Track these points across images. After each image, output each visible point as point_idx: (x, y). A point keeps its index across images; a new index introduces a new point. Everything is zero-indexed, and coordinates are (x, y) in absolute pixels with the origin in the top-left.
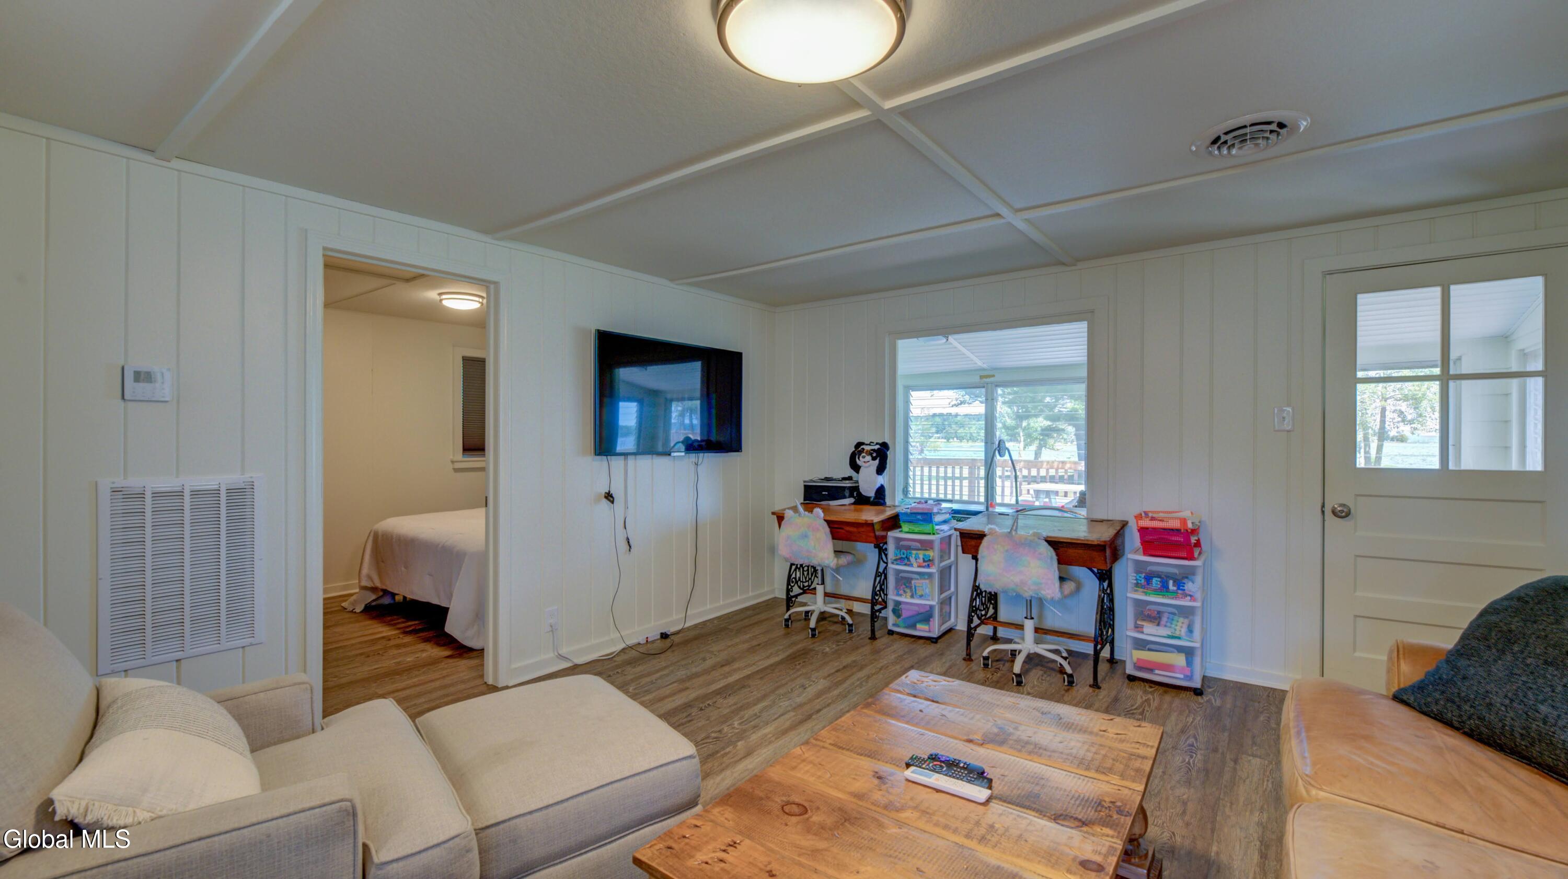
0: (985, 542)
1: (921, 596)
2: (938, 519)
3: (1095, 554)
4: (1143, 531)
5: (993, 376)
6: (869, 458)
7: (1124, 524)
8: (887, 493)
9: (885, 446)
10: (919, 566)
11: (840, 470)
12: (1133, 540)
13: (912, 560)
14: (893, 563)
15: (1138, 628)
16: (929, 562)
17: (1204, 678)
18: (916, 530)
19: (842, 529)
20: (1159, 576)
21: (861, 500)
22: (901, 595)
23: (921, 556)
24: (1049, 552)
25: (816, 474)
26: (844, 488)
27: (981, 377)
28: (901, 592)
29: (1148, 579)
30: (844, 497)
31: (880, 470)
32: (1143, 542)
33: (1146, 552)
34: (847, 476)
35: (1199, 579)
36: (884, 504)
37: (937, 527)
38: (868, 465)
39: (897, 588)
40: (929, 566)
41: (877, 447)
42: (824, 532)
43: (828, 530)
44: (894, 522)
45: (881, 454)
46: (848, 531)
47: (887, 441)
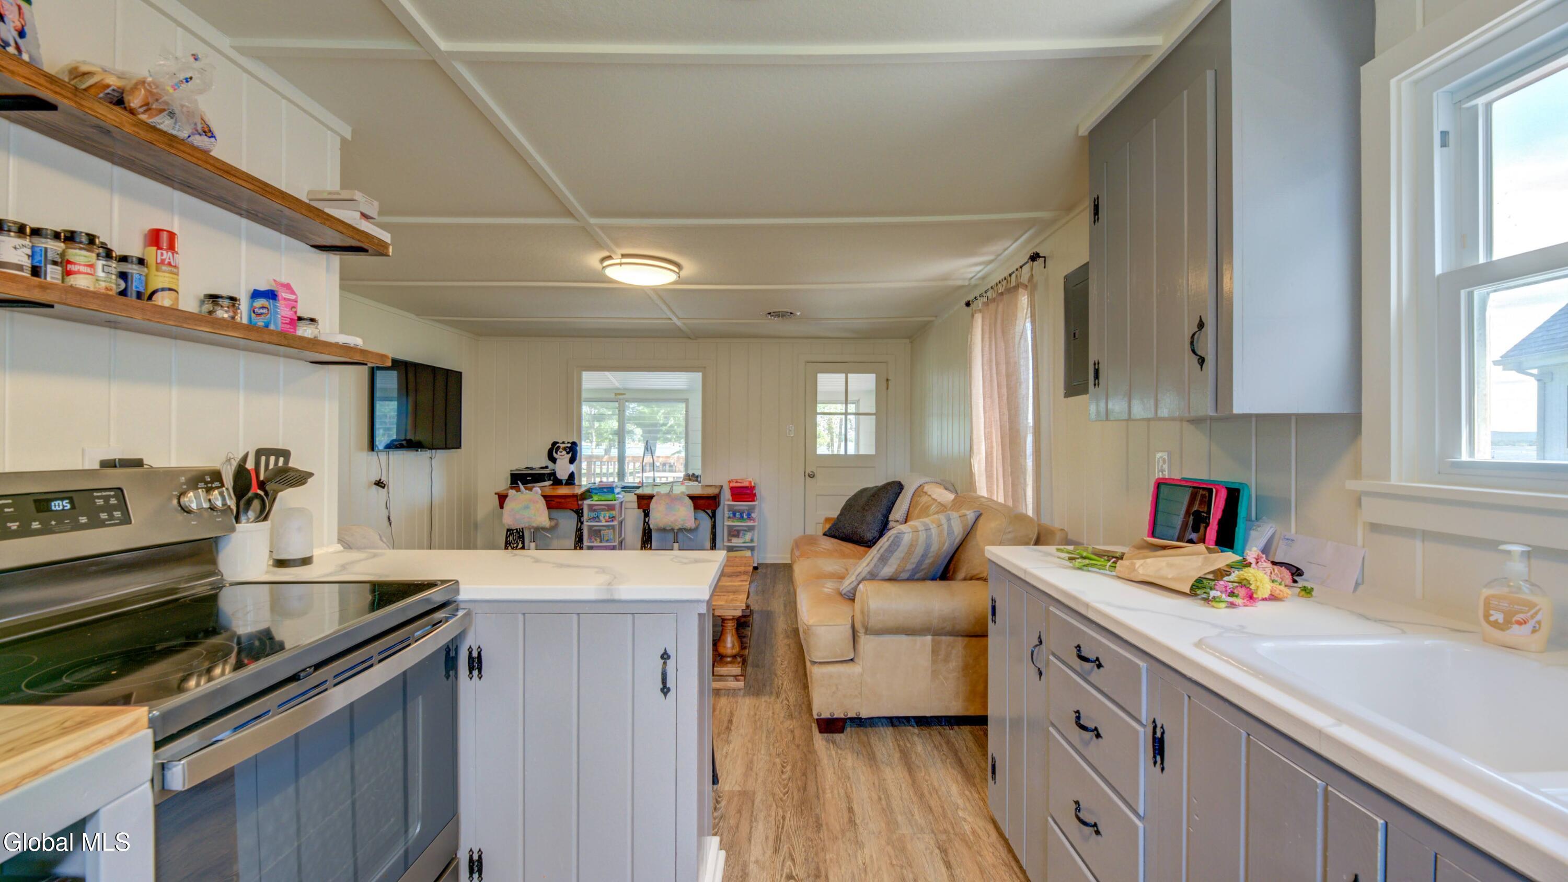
0: (654, 500)
1: (607, 541)
2: (617, 490)
3: (711, 502)
4: (732, 489)
5: (624, 394)
6: (564, 453)
7: (721, 487)
8: (576, 476)
9: (574, 444)
10: (606, 521)
11: (539, 461)
12: (726, 496)
13: (601, 518)
14: (587, 521)
15: (729, 541)
16: (613, 518)
17: (758, 564)
18: (603, 498)
19: (554, 501)
20: (739, 512)
21: (557, 482)
22: (593, 542)
23: (608, 515)
24: (689, 503)
25: (519, 464)
26: (544, 474)
27: (616, 394)
28: (593, 540)
29: (734, 514)
30: (545, 481)
31: (572, 461)
32: (733, 495)
33: (734, 500)
34: (544, 466)
35: (757, 511)
36: (574, 484)
37: (617, 496)
38: (563, 458)
39: (590, 538)
40: (612, 521)
41: (569, 445)
42: (542, 504)
43: (544, 502)
44: (587, 494)
45: (573, 450)
46: (557, 502)
47: (575, 440)
